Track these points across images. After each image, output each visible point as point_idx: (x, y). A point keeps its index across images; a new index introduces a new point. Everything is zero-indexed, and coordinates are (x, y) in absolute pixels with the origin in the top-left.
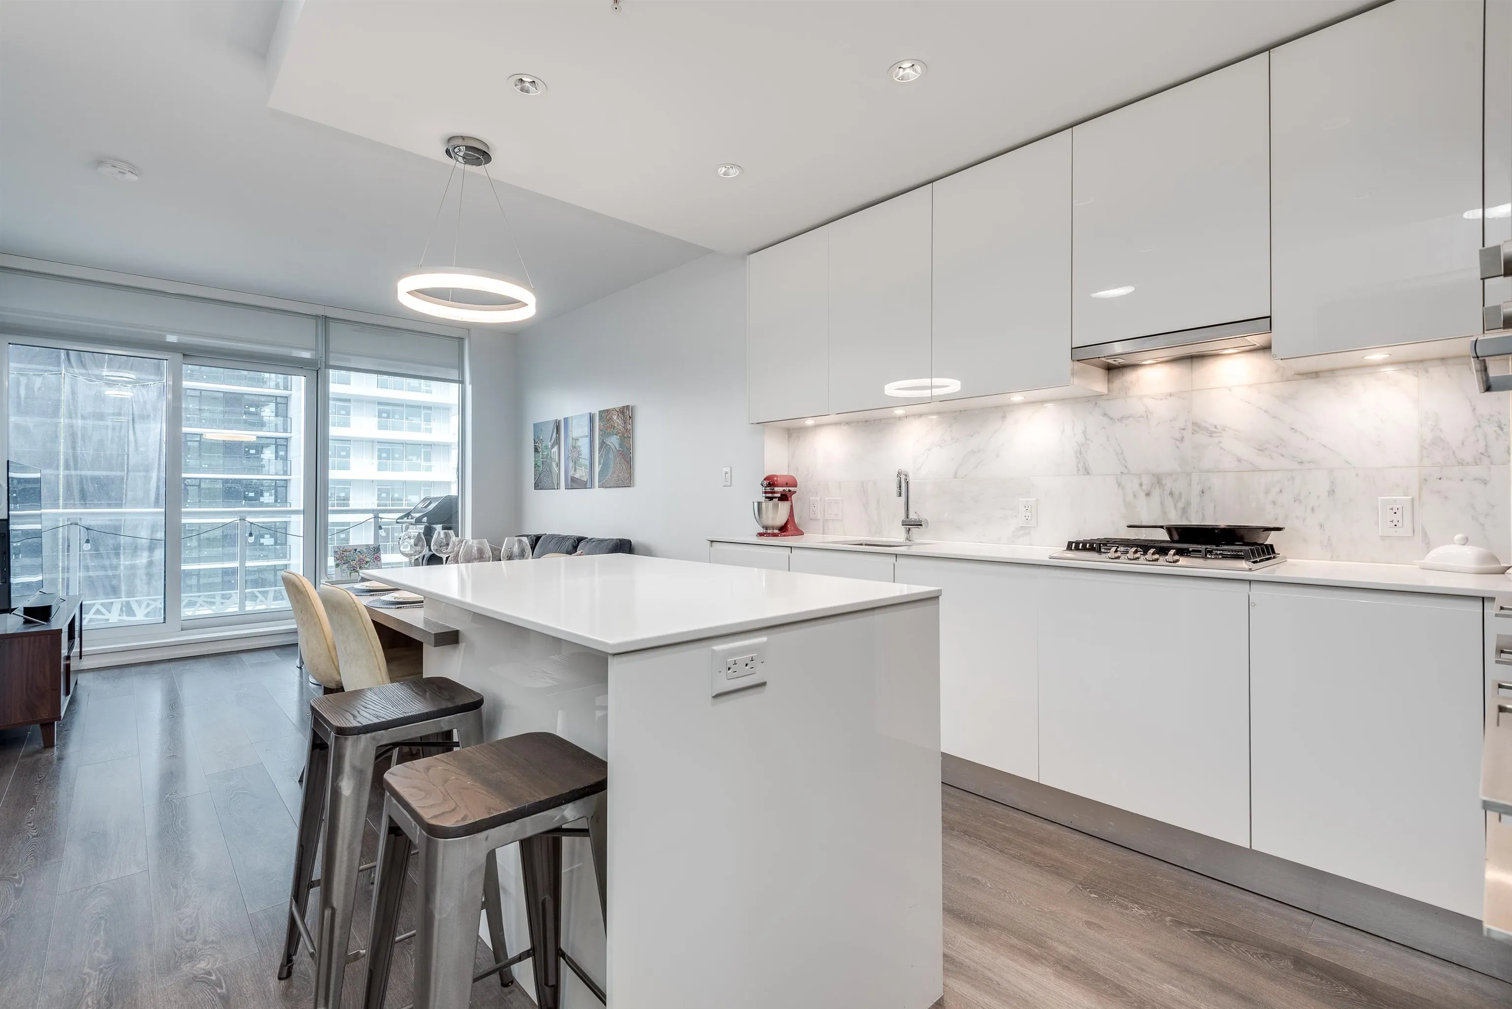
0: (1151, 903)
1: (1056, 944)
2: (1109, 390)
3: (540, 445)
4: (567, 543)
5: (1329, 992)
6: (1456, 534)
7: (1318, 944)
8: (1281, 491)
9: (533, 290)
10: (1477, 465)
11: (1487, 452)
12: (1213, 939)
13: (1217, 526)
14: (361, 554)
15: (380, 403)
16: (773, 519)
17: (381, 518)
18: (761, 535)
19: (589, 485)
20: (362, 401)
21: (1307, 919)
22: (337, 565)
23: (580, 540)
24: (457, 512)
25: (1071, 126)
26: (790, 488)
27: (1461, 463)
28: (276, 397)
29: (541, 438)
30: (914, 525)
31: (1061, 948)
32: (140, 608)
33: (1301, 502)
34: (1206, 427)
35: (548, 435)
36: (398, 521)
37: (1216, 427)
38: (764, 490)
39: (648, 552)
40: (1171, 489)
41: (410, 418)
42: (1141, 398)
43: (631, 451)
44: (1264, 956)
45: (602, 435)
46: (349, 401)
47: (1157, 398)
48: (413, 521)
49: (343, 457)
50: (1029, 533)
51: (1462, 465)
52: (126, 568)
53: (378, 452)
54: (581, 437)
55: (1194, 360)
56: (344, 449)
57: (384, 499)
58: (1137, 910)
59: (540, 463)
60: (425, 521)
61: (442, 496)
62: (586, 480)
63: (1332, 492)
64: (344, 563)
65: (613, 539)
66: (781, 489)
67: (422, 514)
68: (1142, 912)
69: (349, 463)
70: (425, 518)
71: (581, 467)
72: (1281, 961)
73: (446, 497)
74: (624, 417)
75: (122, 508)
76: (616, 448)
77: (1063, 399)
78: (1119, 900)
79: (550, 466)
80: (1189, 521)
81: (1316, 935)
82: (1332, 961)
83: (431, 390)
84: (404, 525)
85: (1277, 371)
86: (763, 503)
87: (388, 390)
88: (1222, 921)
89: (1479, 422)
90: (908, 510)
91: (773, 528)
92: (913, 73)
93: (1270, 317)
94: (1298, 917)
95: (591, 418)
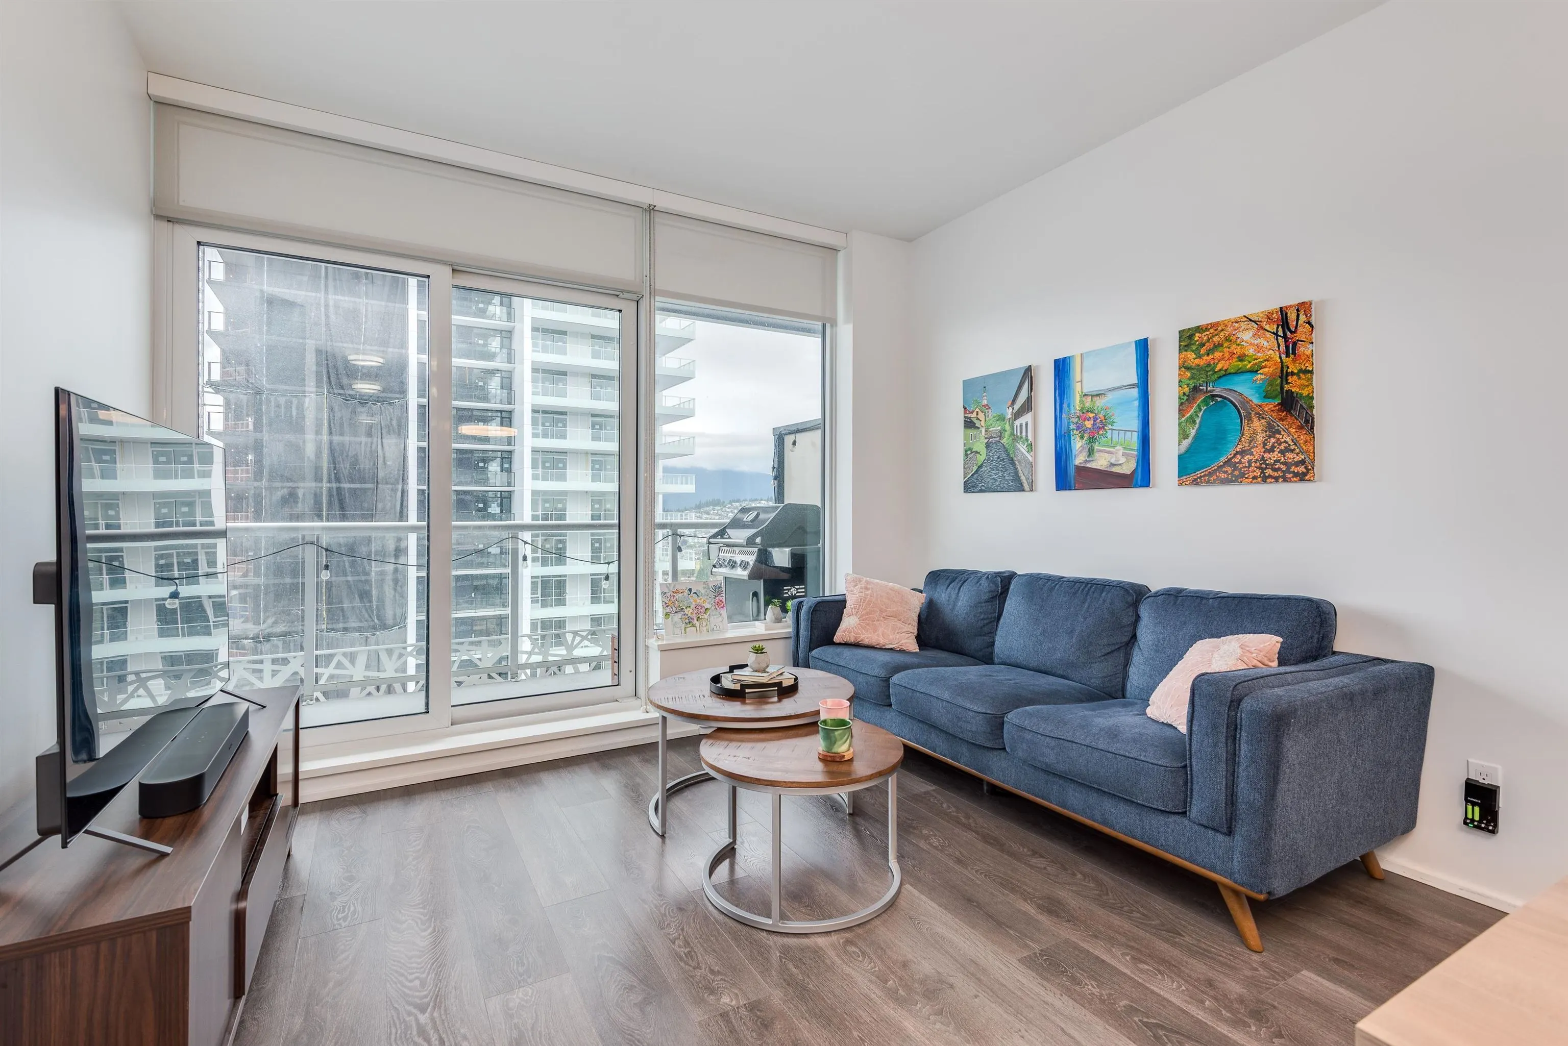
3: (982, 416)
14: (698, 596)
19: (1138, 481)
20: (577, 413)
22: (667, 615)
28: (501, 412)
29: (985, 402)
32: (390, 660)
35: (1004, 397)
45: (1192, 378)
52: (376, 573)
56: (561, 461)
59: (980, 447)
60: (759, 543)
62: (1126, 473)
64: (676, 612)
69: (565, 474)
70: (759, 538)
71: (1111, 448)
74: (1285, 329)
76: (1247, 400)
79: (1009, 450)
95: (1148, 351)
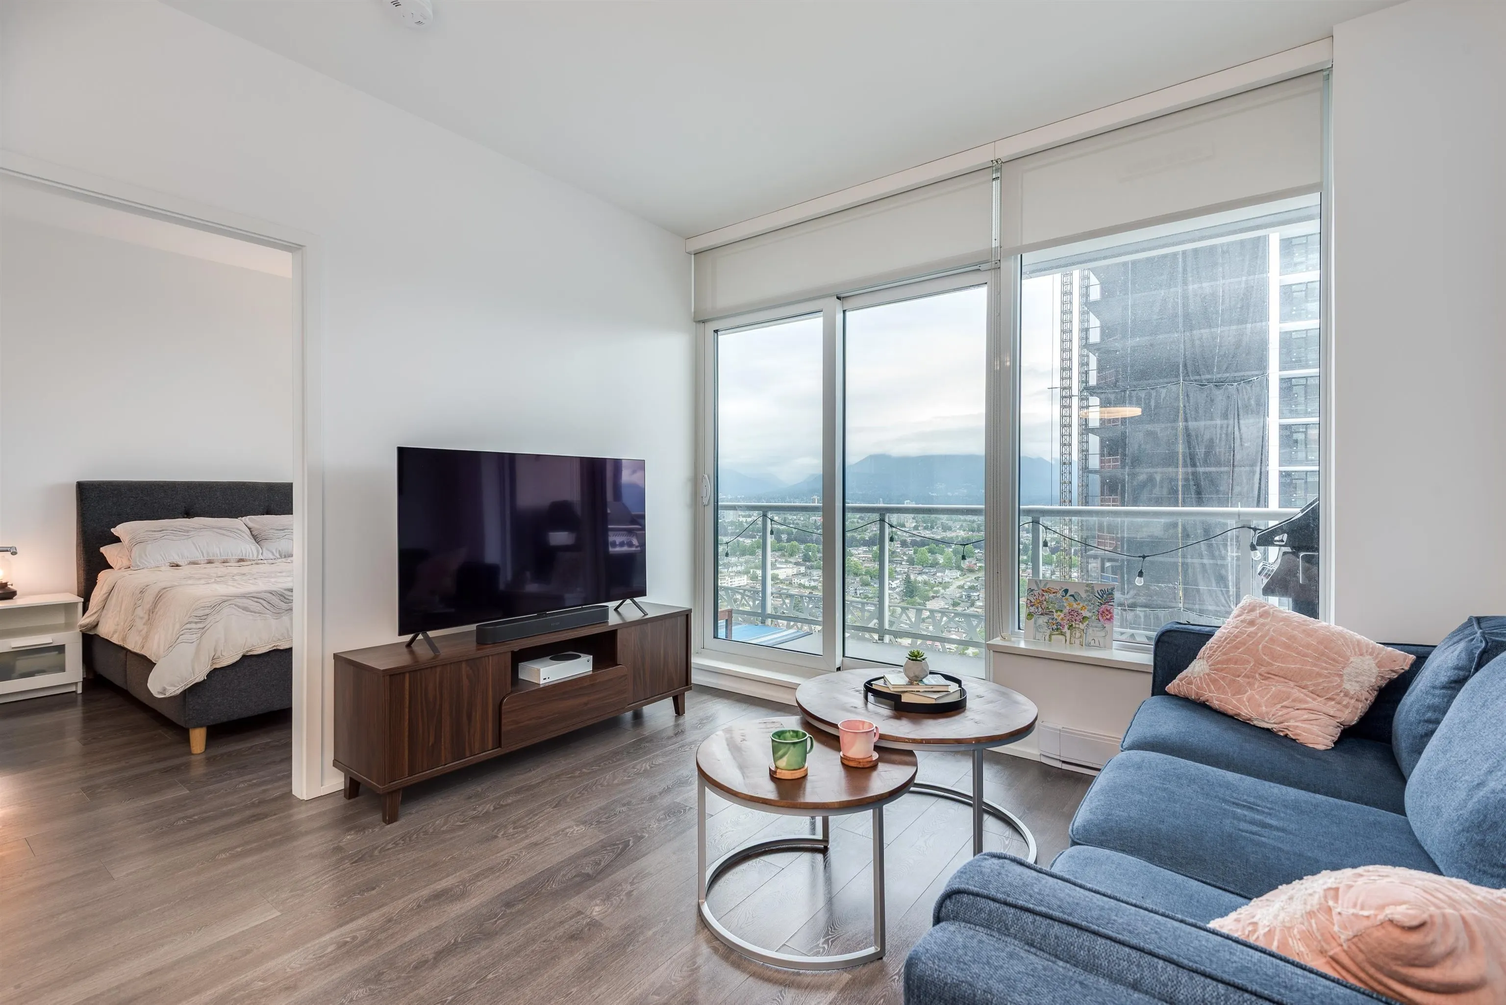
14: (1076, 600)
22: (1029, 616)
64: (1042, 614)
75: (1228, 507)
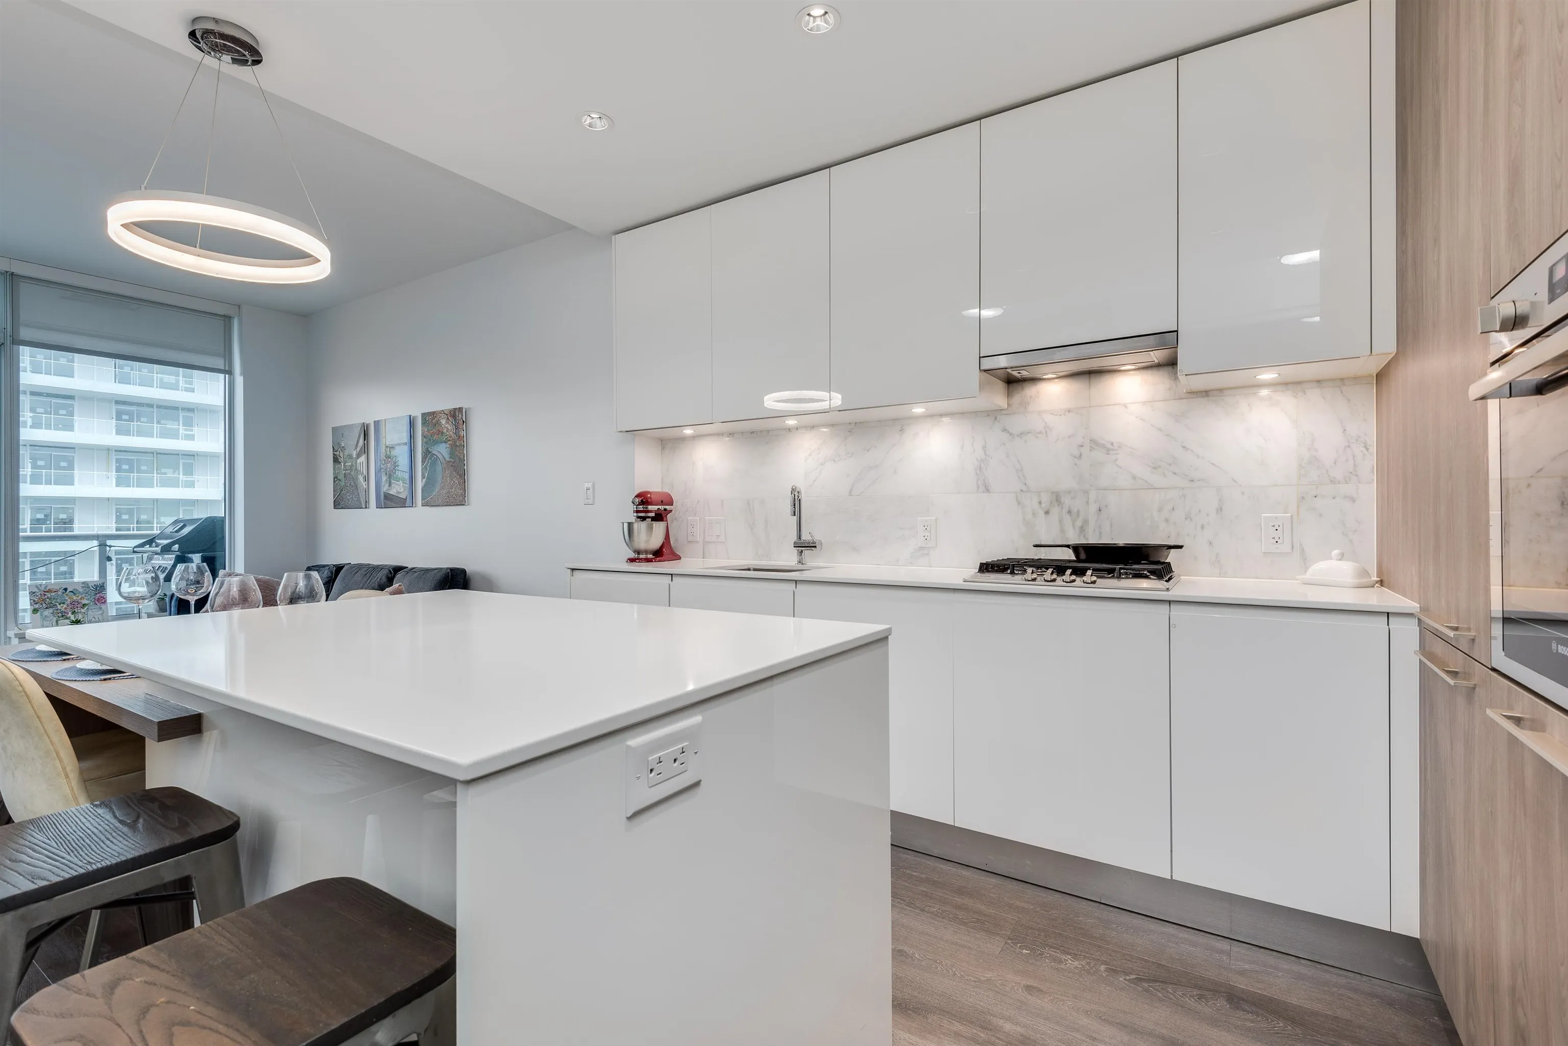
0: (1081, 951)
1: (1001, 1022)
2: (1009, 405)
3: (341, 455)
4: (380, 575)
5: (1267, 1030)
6: (1334, 550)
7: (1242, 973)
8: (1173, 509)
9: (328, 242)
10: (1347, 483)
11: (1355, 471)
12: (1149, 986)
13: (1115, 544)
14: (75, 594)
15: (117, 402)
16: (647, 541)
17: (110, 546)
18: (632, 560)
19: (408, 502)
20: (91, 399)
21: (1224, 945)
22: (35, 611)
23: (397, 569)
24: (223, 537)
25: (979, 118)
26: (665, 507)
27: (1333, 481)
29: (343, 445)
30: (807, 547)
31: (1008, 1027)
33: (1191, 520)
34: (1102, 444)
35: (352, 444)
36: (135, 549)
37: (1112, 444)
38: (635, 509)
39: (489, 585)
40: (1069, 507)
41: (163, 422)
42: (1040, 413)
43: (465, 462)
44: (1201, 997)
45: (426, 443)
46: (71, 397)
47: (1056, 414)
48: (158, 549)
49: (64, 468)
50: (928, 554)
51: (1335, 483)
53: (116, 463)
54: (399, 444)
55: (1092, 375)
56: (64, 459)
57: (125, 521)
58: (1071, 963)
59: (341, 477)
60: (177, 550)
61: (200, 517)
62: (405, 498)
63: (1220, 510)
64: (47, 608)
65: (442, 568)
66: (655, 508)
67: (172, 540)
68: (1076, 963)
69: (72, 476)
70: (177, 546)
71: (399, 481)
72: (1217, 1000)
73: (206, 519)
74: (455, 421)
76: (445, 459)
77: (963, 413)
78: (1051, 952)
79: (355, 480)
80: (1087, 539)
81: (1239, 963)
82: (1260, 992)
83: (194, 389)
84: (145, 555)
85: (1170, 389)
86: (634, 524)
87: (131, 386)
88: (1153, 962)
89: (1348, 442)
90: (800, 530)
91: (646, 552)
92: (825, 25)
93: (1177, 331)
94: (1218, 944)
95: (412, 423)
